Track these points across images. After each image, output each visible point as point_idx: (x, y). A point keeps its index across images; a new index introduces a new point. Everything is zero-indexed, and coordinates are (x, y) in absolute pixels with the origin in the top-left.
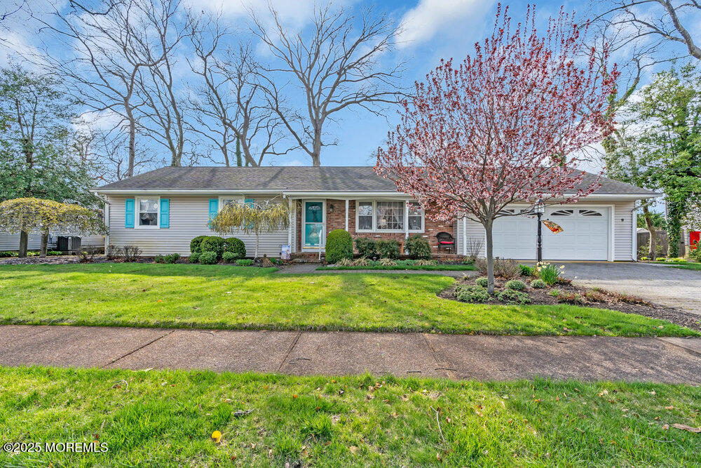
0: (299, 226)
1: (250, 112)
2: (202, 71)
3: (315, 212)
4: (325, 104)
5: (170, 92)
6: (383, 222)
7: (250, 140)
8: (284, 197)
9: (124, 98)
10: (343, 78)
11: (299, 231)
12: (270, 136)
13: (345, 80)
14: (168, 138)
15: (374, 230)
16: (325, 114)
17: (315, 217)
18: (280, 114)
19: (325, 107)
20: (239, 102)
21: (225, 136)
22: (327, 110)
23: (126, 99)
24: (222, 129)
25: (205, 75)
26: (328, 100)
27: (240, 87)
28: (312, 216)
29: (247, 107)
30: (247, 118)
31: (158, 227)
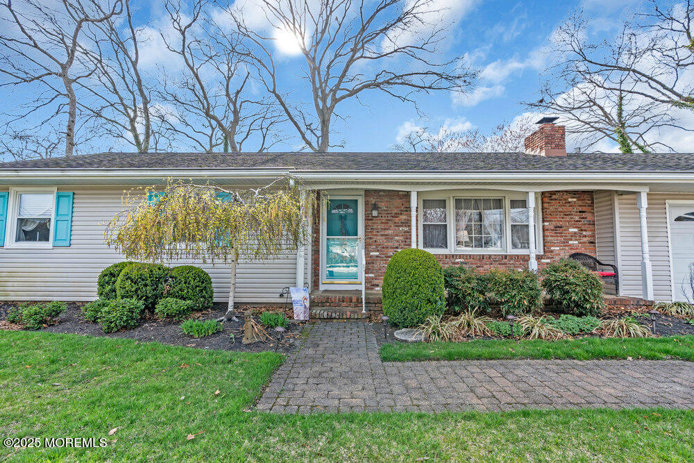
0: (316, 242)
1: (241, 106)
2: (180, 50)
3: (343, 218)
4: (334, 91)
5: (135, 69)
6: (464, 235)
7: (241, 144)
8: (292, 182)
9: (61, 65)
10: (358, 55)
11: (316, 252)
12: (264, 137)
13: (362, 57)
14: (134, 130)
15: (452, 248)
16: (335, 101)
17: (344, 225)
18: (278, 97)
19: (334, 95)
20: (228, 95)
21: (211, 138)
22: (338, 96)
23: (64, 67)
24: (209, 131)
25: (184, 54)
26: (337, 86)
27: (229, 78)
28: (337, 225)
29: (236, 100)
30: (236, 113)
31: (48, 245)
